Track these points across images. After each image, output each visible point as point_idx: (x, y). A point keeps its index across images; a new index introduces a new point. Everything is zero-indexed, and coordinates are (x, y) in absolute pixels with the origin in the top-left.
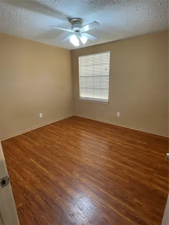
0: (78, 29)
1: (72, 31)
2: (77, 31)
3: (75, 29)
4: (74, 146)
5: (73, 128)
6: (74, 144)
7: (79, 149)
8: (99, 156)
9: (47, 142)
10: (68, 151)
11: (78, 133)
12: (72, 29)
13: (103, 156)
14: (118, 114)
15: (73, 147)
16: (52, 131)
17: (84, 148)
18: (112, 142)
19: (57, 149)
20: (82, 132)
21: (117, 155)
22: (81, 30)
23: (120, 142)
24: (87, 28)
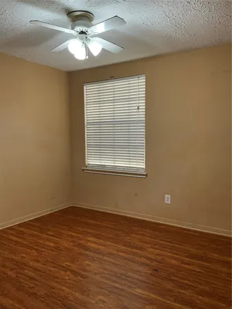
0: (84, 29)
1: (73, 32)
2: (82, 33)
3: (79, 29)
4: (72, 271)
5: (70, 233)
6: (74, 267)
7: (82, 276)
8: (130, 290)
9: (7, 264)
10: (57, 282)
11: (82, 242)
12: (73, 29)
13: (139, 291)
14: (168, 199)
15: (68, 273)
16: (20, 240)
17: (96, 274)
18: (159, 258)
19: (32, 278)
20: (90, 239)
21: (169, 286)
22: (91, 31)
23: (174, 258)
24: (100, 28)
